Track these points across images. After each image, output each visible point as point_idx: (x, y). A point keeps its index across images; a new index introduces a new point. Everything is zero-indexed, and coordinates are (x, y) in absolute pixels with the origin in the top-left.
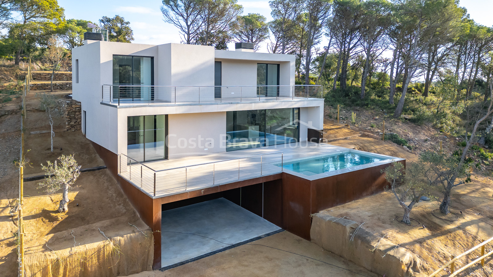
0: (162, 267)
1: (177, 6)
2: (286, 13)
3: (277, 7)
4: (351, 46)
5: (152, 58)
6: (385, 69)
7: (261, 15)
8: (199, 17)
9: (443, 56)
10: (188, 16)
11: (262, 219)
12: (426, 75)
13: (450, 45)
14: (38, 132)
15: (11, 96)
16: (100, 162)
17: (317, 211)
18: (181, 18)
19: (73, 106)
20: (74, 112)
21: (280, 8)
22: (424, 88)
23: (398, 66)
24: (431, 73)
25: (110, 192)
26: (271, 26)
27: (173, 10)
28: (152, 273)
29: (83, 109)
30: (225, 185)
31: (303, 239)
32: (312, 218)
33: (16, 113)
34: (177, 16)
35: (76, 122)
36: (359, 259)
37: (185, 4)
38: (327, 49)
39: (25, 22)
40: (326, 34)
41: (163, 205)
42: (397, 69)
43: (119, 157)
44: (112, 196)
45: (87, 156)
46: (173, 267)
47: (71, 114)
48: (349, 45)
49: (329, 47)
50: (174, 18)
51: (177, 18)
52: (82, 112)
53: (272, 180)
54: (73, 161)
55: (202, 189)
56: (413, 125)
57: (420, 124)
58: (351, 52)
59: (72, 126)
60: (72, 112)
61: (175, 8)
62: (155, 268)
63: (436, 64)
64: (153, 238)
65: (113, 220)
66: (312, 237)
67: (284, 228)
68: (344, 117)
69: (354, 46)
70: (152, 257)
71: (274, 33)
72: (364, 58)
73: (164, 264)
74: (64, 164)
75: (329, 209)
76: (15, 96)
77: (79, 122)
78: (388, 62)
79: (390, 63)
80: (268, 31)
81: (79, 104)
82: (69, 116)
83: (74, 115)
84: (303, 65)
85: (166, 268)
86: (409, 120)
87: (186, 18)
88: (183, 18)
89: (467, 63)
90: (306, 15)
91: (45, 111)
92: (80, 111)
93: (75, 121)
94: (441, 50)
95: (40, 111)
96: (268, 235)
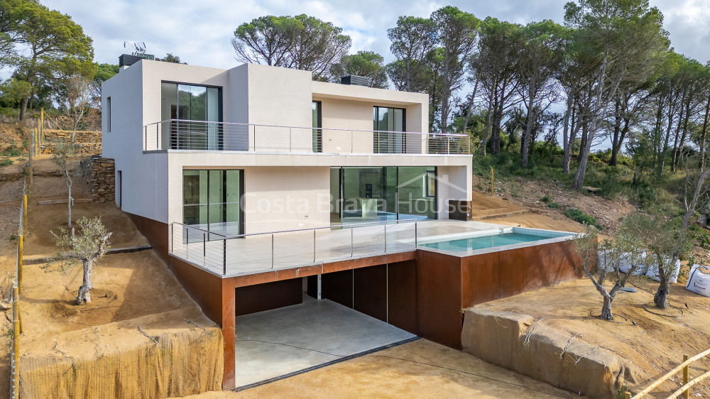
0: (237, 386)
1: (255, 39)
2: (412, 46)
3: (400, 38)
4: (506, 94)
5: (220, 89)
6: (554, 129)
7: (375, 53)
8: (287, 55)
9: (636, 108)
10: (271, 54)
11: (386, 324)
12: (613, 136)
13: (645, 93)
14: (50, 201)
15: (12, 159)
16: (142, 241)
17: (470, 305)
18: (260, 56)
19: (102, 164)
20: (104, 173)
21: (404, 39)
22: (610, 155)
23: (573, 123)
24: (620, 135)
25: (157, 280)
26: (389, 71)
27: (250, 45)
28: (221, 394)
29: (117, 169)
30: (332, 264)
31: (449, 348)
32: (463, 315)
33: (18, 179)
34: (255, 53)
35: (107, 188)
36: (539, 370)
37: (266, 36)
38: (471, 99)
39: (35, 57)
40: (470, 80)
41: (237, 289)
42: (573, 126)
43: (170, 228)
44: (160, 284)
45: (123, 234)
46: (254, 387)
47: (101, 177)
48: (503, 93)
49: (473, 96)
50: (251, 57)
51: (255, 56)
52: (117, 174)
53: (401, 259)
54: (99, 227)
55: (297, 268)
56: (600, 198)
57: (610, 197)
58: (505, 102)
59: (101, 195)
60: (101, 173)
61: (252, 42)
62: (225, 387)
63: (627, 121)
64: (222, 339)
65: (161, 315)
66: (463, 343)
67: (421, 334)
68: (500, 189)
69: (510, 94)
70: (221, 369)
71: (394, 81)
72: (523, 115)
73: (239, 382)
74: (86, 231)
75: (488, 303)
76: (17, 158)
77: (111, 189)
78: (559, 119)
79: (561, 119)
80: (386, 78)
81: (112, 162)
82: (96, 180)
83: (103, 179)
84: (438, 122)
85: (242, 389)
86: (595, 192)
87: (268, 55)
88: (265, 56)
89: (672, 115)
90: (440, 50)
91: (61, 176)
92: (113, 172)
93: (105, 186)
94: (633, 100)
95: (54, 176)
96: (397, 344)
